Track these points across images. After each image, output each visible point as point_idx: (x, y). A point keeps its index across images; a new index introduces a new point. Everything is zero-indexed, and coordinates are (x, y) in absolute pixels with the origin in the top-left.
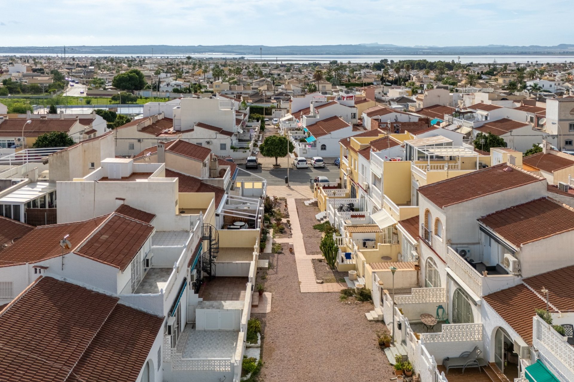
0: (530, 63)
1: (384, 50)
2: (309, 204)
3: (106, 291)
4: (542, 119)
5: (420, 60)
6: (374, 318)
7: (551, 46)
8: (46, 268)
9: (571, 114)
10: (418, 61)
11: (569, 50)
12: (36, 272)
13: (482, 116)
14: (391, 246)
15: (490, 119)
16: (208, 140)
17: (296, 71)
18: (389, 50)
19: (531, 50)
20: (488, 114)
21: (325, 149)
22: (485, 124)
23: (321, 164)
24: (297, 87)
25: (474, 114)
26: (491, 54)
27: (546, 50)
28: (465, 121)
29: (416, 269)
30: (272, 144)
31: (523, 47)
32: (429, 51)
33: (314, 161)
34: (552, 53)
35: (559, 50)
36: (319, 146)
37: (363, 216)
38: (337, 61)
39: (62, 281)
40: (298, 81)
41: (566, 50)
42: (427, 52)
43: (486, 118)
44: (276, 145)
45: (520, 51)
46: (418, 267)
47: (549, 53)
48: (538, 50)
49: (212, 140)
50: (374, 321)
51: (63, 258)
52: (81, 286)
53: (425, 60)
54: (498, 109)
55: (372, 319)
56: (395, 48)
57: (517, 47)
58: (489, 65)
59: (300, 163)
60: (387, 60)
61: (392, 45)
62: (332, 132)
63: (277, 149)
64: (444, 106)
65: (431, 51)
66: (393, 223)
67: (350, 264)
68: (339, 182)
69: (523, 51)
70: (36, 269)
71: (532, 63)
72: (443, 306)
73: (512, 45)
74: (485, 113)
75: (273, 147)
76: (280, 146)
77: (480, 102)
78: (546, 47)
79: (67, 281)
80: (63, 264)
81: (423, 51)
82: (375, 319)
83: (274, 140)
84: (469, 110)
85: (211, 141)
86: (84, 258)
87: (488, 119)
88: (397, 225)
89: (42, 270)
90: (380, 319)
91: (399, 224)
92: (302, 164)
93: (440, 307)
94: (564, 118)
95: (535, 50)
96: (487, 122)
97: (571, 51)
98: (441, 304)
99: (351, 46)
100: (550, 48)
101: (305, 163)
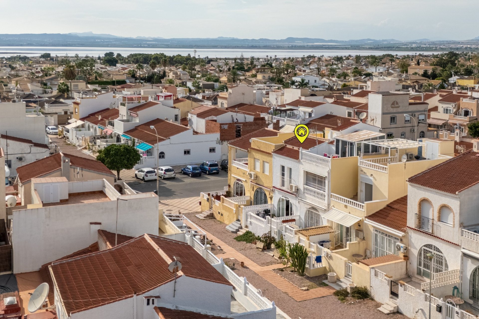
0: (269, 57)
1: (101, 41)
2: (205, 217)
3: (219, 313)
4: (362, 114)
5: (157, 54)
6: (390, 311)
7: (280, 39)
8: (158, 297)
9: (392, 107)
10: (155, 54)
11: (296, 44)
12: (148, 304)
13: (305, 113)
14: (359, 243)
15: (315, 115)
16: (19, 156)
17: (5, 66)
18: (107, 42)
19: (262, 44)
20: (312, 111)
21: (163, 157)
22: (311, 121)
23: (171, 174)
24: (36, 86)
25: (295, 112)
26: (222, 47)
27: (275, 43)
28: (288, 119)
29: (405, 259)
30: (116, 154)
31: (253, 40)
32: (154, 43)
33: (163, 172)
34: (281, 47)
35: (286, 44)
36: (156, 154)
37: (294, 220)
38: (50, 54)
39: (174, 310)
40: (29, 79)
41: (294, 44)
42: (151, 44)
43: (310, 115)
44: (122, 156)
45: (250, 44)
46: (406, 257)
47: (278, 48)
48: (268, 44)
49: (25, 155)
50: (391, 313)
51: (175, 282)
52: (195, 312)
53: (162, 54)
54: (322, 105)
55: (389, 312)
56: (114, 39)
57: (247, 40)
58: (235, 59)
59: (148, 175)
60: (113, 53)
61: (109, 35)
62: (171, 137)
63: (123, 159)
64: (251, 105)
65: (157, 43)
66: (357, 221)
67: (320, 268)
68: (227, 190)
69: (254, 44)
70: (148, 300)
71: (271, 58)
72: (458, 287)
73: (242, 39)
74: (309, 110)
75: (118, 157)
76: (128, 156)
77: (298, 99)
78: (275, 41)
79: (180, 309)
80: (175, 290)
81: (148, 43)
82: (392, 312)
83: (119, 150)
84: (288, 107)
85: (24, 157)
86: (197, 279)
87: (313, 115)
88: (365, 220)
89: (156, 300)
90: (395, 311)
91: (367, 219)
92: (151, 176)
93: (455, 288)
94: (386, 112)
95: (265, 44)
96: (311, 119)
97: (299, 44)
98: (455, 285)
99: (59, 35)
100: (278, 41)
101: (154, 174)
